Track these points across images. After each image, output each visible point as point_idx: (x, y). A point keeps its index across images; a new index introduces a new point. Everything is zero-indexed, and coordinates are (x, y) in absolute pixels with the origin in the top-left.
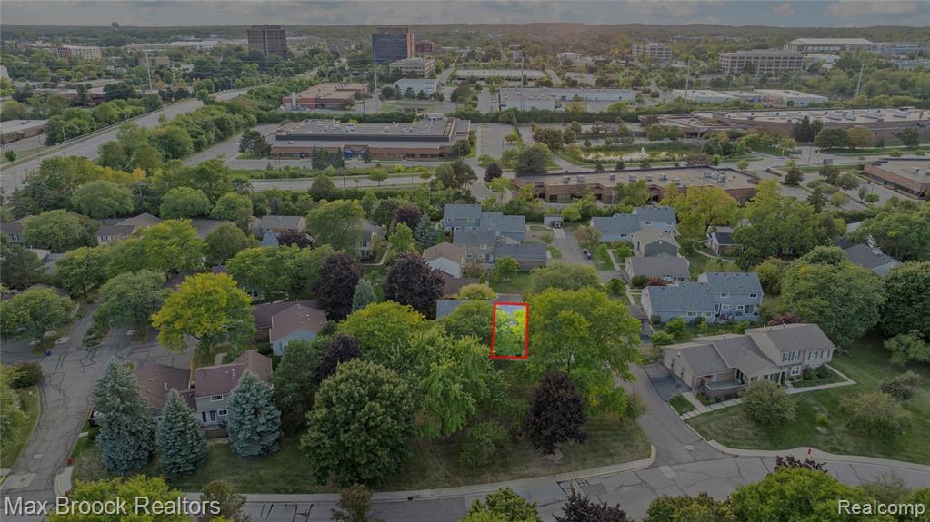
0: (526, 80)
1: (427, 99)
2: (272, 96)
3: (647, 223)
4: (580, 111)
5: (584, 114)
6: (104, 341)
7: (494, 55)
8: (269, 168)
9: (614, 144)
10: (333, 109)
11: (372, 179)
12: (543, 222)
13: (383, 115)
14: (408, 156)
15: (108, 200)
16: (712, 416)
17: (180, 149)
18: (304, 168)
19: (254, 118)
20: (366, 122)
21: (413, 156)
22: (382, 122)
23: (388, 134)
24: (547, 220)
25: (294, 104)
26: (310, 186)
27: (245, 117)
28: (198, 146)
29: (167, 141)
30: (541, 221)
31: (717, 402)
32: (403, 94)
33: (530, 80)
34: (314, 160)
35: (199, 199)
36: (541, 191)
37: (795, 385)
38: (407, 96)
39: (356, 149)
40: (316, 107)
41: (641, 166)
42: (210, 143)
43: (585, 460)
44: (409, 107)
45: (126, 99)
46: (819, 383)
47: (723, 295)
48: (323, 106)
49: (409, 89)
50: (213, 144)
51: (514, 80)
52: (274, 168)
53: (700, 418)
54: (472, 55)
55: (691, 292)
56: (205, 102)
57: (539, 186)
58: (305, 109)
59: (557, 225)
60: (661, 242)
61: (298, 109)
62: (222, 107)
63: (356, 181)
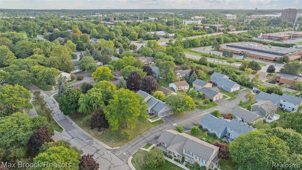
3: (284, 101)
10: (273, 40)
11: (228, 62)
12: (252, 89)
14: (261, 58)
16: (145, 153)
17: (195, 44)
18: (219, 55)
19: (237, 39)
20: (278, 46)
25: (261, 37)
29: (193, 42)
37: (186, 165)
39: (246, 53)
40: (268, 39)
48: (271, 39)
52: (211, 54)
53: (142, 151)
55: (220, 123)
56: (223, 33)
57: (278, 78)
58: (263, 39)
59: (255, 92)
60: (259, 107)
61: (261, 39)
62: (227, 35)
63: (222, 62)
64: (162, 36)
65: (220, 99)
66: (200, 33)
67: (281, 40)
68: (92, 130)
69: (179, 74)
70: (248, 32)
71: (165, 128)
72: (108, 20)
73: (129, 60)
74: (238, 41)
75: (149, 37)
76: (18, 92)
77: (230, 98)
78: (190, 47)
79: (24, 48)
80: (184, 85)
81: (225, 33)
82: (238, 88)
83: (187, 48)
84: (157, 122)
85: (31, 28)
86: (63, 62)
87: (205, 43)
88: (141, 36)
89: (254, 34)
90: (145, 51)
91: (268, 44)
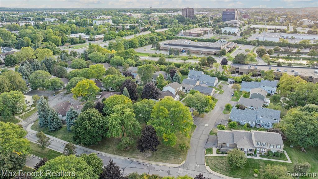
0: (275, 30)
1: (231, 35)
2: (176, 31)
3: (264, 86)
4: (286, 43)
5: (288, 44)
6: (68, 95)
7: (271, 20)
8: (156, 53)
9: (291, 56)
10: (194, 36)
11: (183, 60)
12: (227, 81)
13: (208, 39)
14: (203, 53)
15: (96, 57)
16: (216, 158)
17: (134, 45)
18: (166, 54)
19: (165, 38)
20: (202, 41)
21: (205, 54)
22: (207, 42)
23: (201, 45)
24: (229, 80)
25: (182, 34)
26: (158, 60)
27: (162, 37)
28: (142, 45)
29: (131, 43)
30: (227, 80)
31: (222, 154)
32: (223, 32)
33: (278, 30)
34: (170, 52)
35: (120, 60)
36: (237, 70)
37: (260, 156)
38: (224, 33)
39: (187, 50)
40: (189, 35)
41: (288, 65)
42: (146, 45)
43: (157, 159)
44: (225, 37)
45: (131, 30)
46: (273, 158)
47: (262, 117)
48: (191, 35)
49: (225, 31)
50: (147, 45)
51: (271, 29)
52: (157, 54)
53: (211, 157)
54: (262, 20)
55: (248, 113)
56: (151, 32)
57: (237, 68)
58: (185, 36)
59: (232, 83)
60: (258, 94)
61: (183, 36)
62: (156, 34)
63: (177, 60)
65: (214, 94)
66: (129, 33)
67: (200, 36)
68: (143, 152)
70: (169, 30)
71: (203, 131)
73: (99, 68)
74: (166, 39)
75: (74, 41)
77: (220, 92)
80: (179, 86)
81: (153, 32)
82: (217, 82)
87: (141, 43)
89: (175, 31)
90: (96, 56)
91: (195, 40)
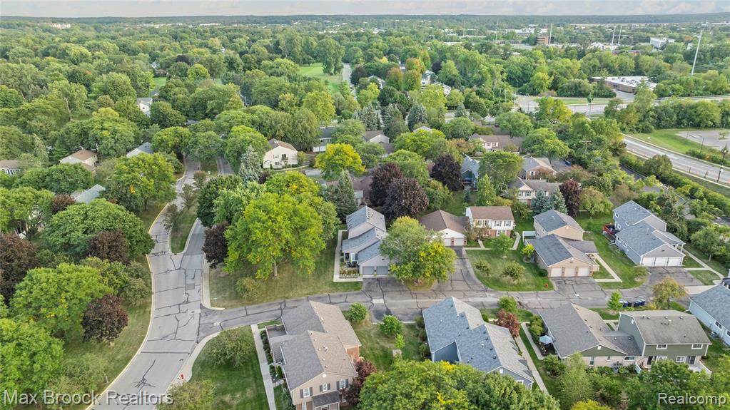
60: (633, 322)
64: (631, 91)
65: (576, 277)
69: (529, 189)
72: (533, 43)
76: (147, 166)
77: (617, 279)
78: (679, 125)
79: (264, 91)
80: (497, 218)
82: (676, 261)
83: (665, 127)
84: (346, 285)
85: (330, 53)
86: (295, 126)
88: (561, 86)
